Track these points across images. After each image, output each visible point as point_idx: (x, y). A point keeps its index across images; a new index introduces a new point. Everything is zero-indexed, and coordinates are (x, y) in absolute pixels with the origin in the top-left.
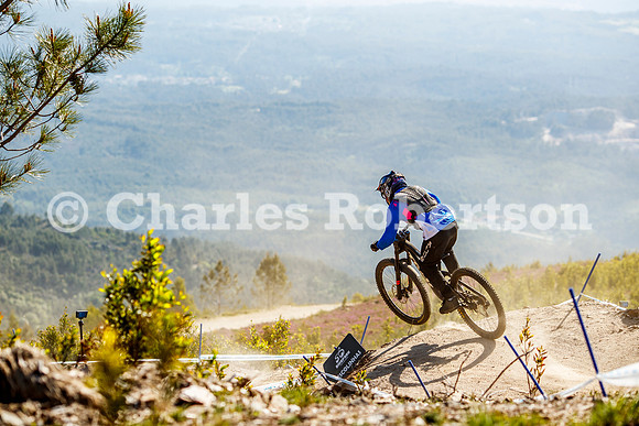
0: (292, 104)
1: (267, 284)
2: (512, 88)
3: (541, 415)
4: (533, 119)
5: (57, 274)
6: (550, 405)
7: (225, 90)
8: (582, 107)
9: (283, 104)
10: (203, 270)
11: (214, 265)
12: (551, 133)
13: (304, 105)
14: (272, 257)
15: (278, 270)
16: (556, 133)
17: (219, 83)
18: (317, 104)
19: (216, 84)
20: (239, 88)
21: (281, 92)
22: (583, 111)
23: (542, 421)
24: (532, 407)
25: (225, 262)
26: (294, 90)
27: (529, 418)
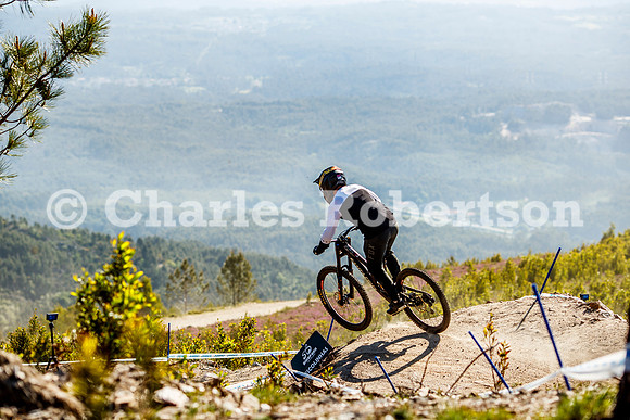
0: (254, 104)
1: (233, 281)
2: (470, 85)
3: (508, 410)
4: (492, 114)
5: (24, 275)
6: (516, 400)
7: (187, 91)
8: (539, 102)
9: (244, 104)
10: (168, 269)
11: (180, 264)
12: (508, 128)
13: (265, 104)
14: (237, 255)
15: (242, 268)
16: (513, 127)
17: (181, 84)
18: (279, 103)
19: (179, 85)
20: (201, 88)
21: (242, 92)
22: (540, 106)
23: (509, 416)
24: (499, 401)
25: (190, 260)
26: (256, 89)
27: (496, 413)
